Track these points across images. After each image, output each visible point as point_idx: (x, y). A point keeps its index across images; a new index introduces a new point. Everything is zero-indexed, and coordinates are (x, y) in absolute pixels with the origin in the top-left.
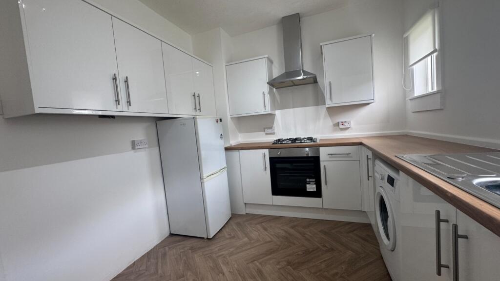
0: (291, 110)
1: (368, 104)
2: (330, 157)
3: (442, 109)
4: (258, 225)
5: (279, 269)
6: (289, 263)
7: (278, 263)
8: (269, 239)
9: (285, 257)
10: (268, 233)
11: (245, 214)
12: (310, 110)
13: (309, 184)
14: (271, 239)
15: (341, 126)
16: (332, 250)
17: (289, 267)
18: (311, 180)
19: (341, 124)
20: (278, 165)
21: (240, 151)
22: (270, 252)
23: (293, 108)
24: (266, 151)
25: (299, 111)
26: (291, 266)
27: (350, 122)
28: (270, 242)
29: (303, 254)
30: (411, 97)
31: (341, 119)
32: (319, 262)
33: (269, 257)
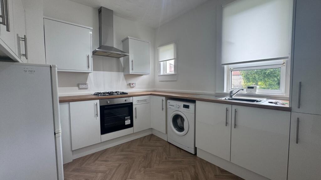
0: (102, 72)
1: (143, 75)
2: (138, 102)
3: (176, 81)
4: (96, 162)
5: (144, 173)
6: (144, 167)
7: (140, 171)
8: (117, 165)
9: (139, 166)
10: (110, 162)
11: (72, 161)
12: (114, 74)
13: (127, 120)
14: (118, 163)
15: (132, 86)
16: (153, 151)
17: (147, 169)
18: (128, 117)
19: (131, 84)
20: (106, 111)
21: (71, 103)
22: (128, 170)
23: (103, 71)
24: (98, 101)
25: (107, 74)
26: (147, 168)
27: (136, 83)
28: (120, 165)
29: (145, 159)
30: (159, 75)
31: (131, 81)
32: (155, 159)
33: (131, 172)
